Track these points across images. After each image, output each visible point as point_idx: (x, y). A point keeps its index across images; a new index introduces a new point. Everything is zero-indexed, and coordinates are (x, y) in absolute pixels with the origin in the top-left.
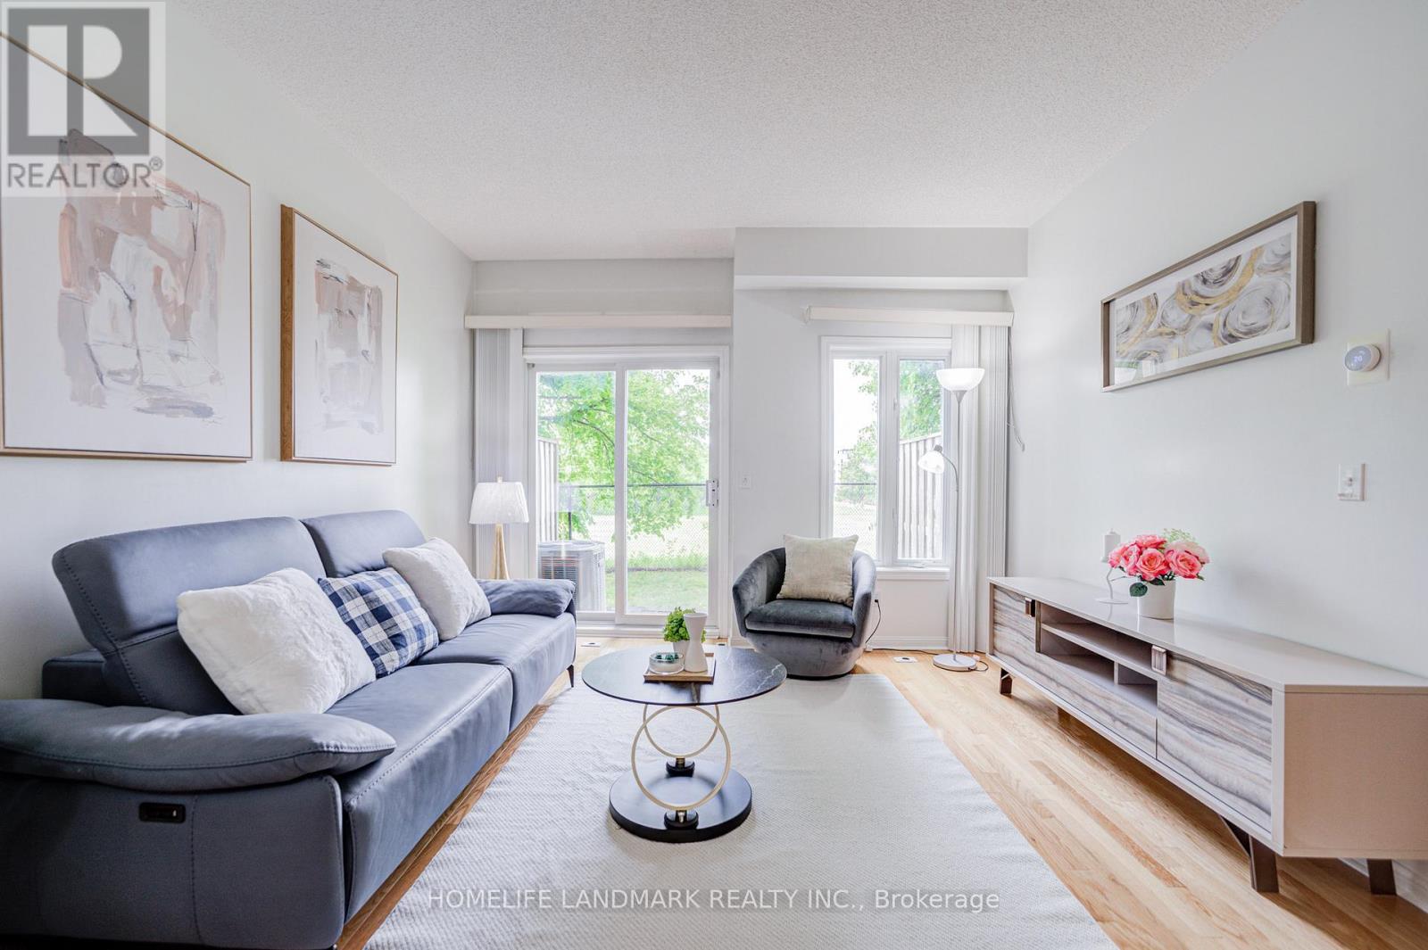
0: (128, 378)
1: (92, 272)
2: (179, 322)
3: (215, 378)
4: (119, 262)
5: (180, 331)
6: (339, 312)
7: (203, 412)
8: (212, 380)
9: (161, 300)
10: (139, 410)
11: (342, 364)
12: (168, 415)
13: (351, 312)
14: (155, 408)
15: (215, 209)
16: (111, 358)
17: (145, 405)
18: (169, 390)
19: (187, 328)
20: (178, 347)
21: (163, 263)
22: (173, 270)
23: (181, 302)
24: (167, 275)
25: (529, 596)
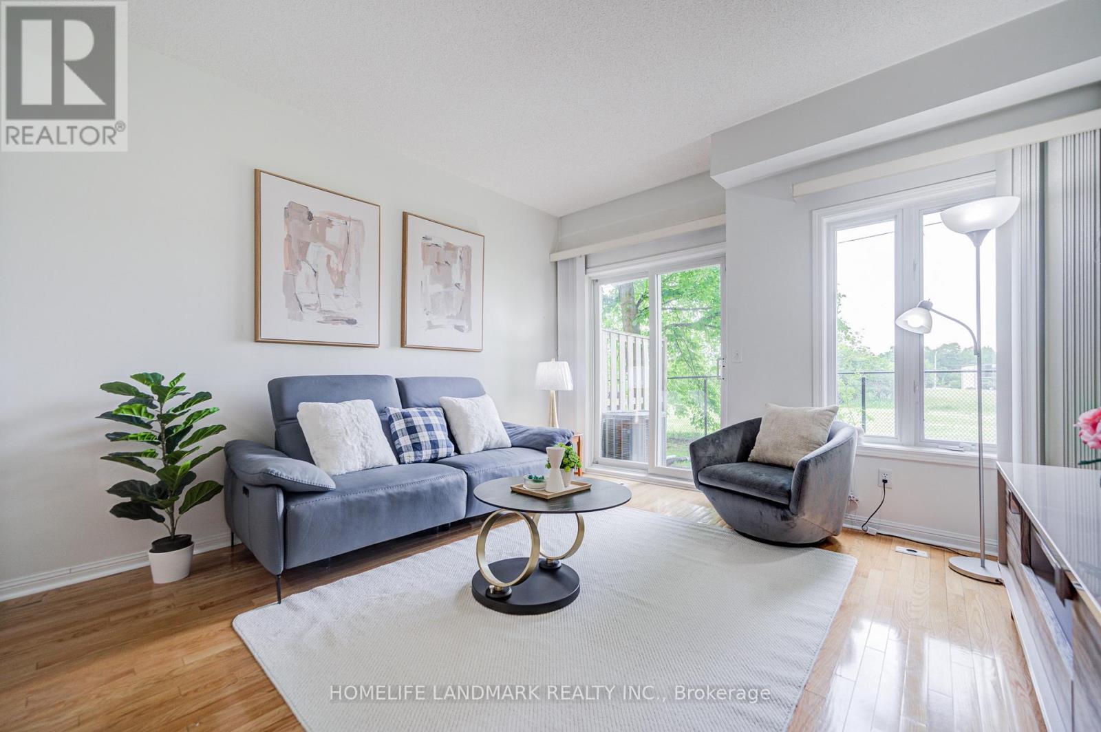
0: (313, 307)
1: (298, 262)
2: (340, 280)
3: (359, 305)
4: (310, 256)
5: (340, 284)
6: (438, 263)
7: (351, 322)
8: (357, 306)
9: (330, 270)
10: (319, 322)
11: (440, 293)
12: (334, 324)
13: (446, 262)
14: (326, 321)
15: (359, 222)
16: (305, 299)
17: (322, 320)
18: (334, 312)
19: (343, 282)
20: (339, 291)
21: (331, 253)
22: (337, 256)
23: (340, 270)
24: (334, 258)
25: (536, 437)
